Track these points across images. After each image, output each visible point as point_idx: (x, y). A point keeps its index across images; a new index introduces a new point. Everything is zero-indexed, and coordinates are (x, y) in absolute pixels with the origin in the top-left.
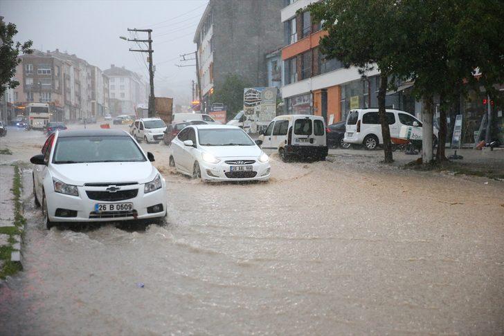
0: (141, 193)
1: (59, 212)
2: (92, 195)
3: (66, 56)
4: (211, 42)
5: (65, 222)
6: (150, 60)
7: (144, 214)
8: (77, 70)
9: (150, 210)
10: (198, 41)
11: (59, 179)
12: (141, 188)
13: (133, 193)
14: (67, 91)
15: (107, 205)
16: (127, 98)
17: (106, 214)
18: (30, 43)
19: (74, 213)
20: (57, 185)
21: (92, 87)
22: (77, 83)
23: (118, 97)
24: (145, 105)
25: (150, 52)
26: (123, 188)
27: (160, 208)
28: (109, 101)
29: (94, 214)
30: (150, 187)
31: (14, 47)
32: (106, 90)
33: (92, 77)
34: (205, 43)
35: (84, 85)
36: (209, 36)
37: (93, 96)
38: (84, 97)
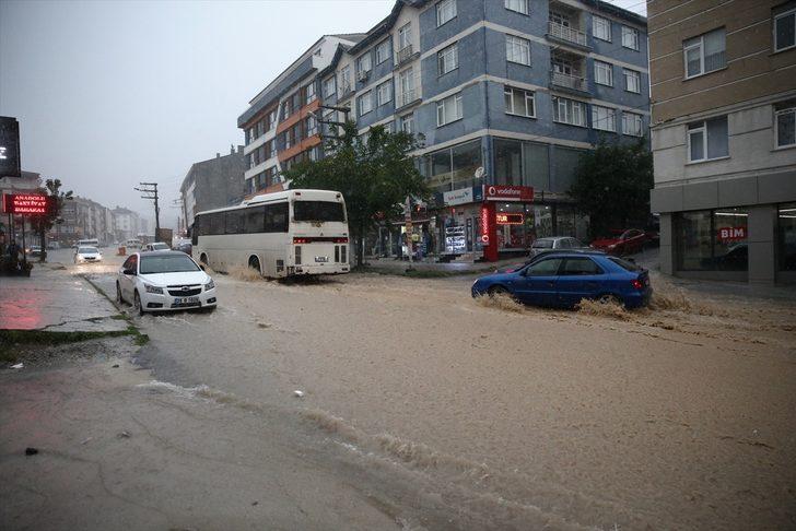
0: (203, 290)
1: (150, 305)
2: (171, 293)
3: (85, 200)
4: (194, 191)
5: (155, 311)
6: (156, 204)
7: (205, 304)
8: (93, 210)
9: (209, 301)
10: (183, 190)
11: (148, 283)
12: (203, 288)
13: (199, 291)
14: (86, 225)
15: (183, 299)
16: (129, 229)
17: (182, 305)
18: (71, 192)
19: (161, 305)
20: (148, 287)
21: (104, 222)
22: (93, 219)
23: (122, 228)
24: (152, 233)
25: (156, 198)
26: (191, 288)
27: (214, 300)
28: (116, 231)
29: (174, 305)
30: (208, 287)
31: (59, 195)
32: (114, 224)
33: (104, 215)
34: (190, 192)
35: (98, 220)
36: (192, 188)
37: (105, 228)
38: (99, 229)
